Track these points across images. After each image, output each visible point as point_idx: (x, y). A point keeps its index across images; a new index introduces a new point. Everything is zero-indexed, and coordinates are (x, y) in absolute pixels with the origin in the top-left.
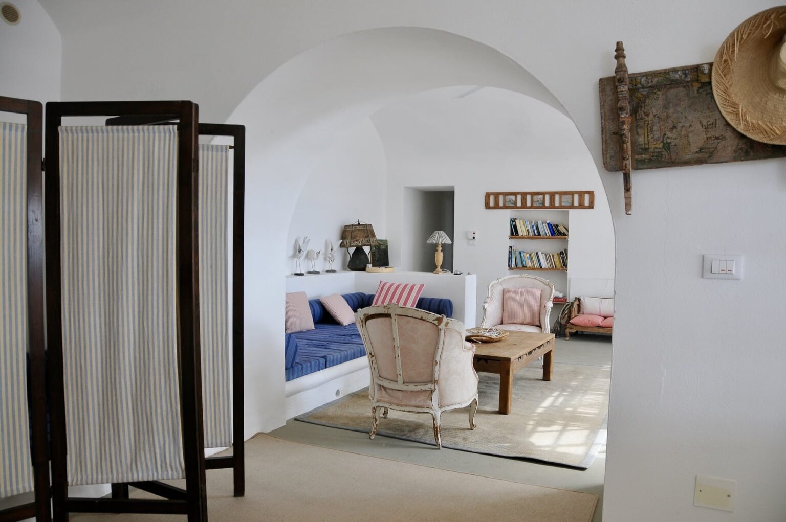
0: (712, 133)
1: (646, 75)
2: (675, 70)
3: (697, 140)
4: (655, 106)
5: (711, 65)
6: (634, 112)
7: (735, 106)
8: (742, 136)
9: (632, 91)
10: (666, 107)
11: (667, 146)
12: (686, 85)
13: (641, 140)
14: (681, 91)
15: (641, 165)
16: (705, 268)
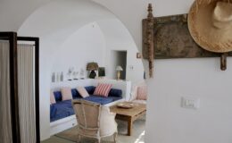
0: (187, 45)
1: (161, 18)
2: (173, 16)
3: (181, 47)
4: (164, 32)
5: (187, 15)
6: (155, 34)
7: (196, 33)
8: (199, 47)
9: (155, 25)
10: (168, 32)
11: (168, 50)
12: (178, 23)
13: (158, 46)
14: (175, 26)
15: (158, 57)
16: (183, 103)
